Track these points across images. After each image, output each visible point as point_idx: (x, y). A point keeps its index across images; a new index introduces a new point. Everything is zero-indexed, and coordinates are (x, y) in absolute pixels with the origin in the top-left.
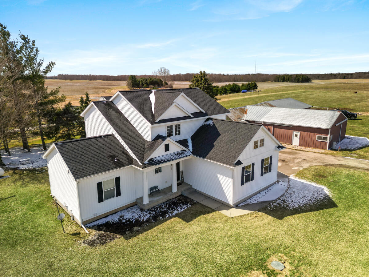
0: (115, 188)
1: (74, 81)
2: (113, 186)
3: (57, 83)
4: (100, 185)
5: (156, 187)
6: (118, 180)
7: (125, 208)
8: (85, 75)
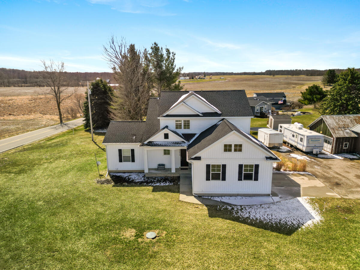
0: (131, 156)
1: (276, 76)
2: (130, 154)
3: (258, 79)
4: (120, 151)
5: (163, 165)
6: (133, 151)
7: (138, 172)
8: (291, 70)
